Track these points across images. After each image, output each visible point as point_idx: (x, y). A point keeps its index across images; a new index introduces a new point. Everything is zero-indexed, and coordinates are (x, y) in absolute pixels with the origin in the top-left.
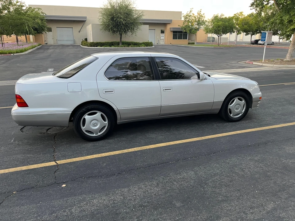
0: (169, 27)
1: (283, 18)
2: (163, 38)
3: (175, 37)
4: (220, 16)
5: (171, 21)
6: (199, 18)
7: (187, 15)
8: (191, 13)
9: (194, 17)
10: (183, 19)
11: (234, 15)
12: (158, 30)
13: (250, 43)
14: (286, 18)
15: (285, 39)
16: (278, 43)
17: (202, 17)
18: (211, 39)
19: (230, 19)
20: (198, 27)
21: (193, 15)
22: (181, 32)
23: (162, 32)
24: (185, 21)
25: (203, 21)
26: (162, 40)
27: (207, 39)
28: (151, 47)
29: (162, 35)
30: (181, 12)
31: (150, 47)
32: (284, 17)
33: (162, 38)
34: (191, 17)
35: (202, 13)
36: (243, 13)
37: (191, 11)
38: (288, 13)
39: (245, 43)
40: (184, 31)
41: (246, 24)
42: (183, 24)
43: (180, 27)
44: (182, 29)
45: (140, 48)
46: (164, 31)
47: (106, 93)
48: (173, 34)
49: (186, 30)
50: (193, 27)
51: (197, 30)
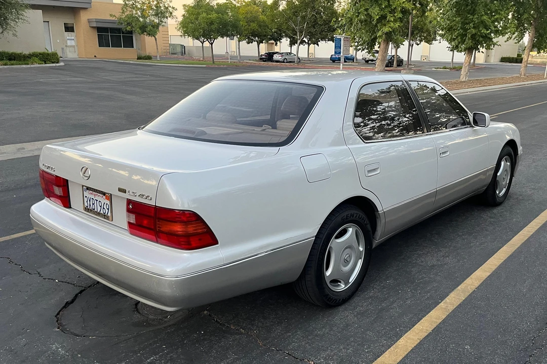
0: (84, 17)
2: (73, 43)
3: (103, 43)
5: (89, 3)
12: (58, 23)
13: (258, 59)
14: (375, 12)
15: (366, 51)
16: (307, 60)
18: (179, 49)
19: (222, 9)
20: (157, 21)
22: (119, 30)
23: (69, 29)
24: (126, 4)
25: (167, 8)
26: (71, 49)
27: (168, 48)
28: (58, 65)
29: (68, 35)
31: (54, 65)
32: (370, 10)
33: (69, 43)
39: (249, 58)
40: (129, 28)
42: (121, 11)
43: (114, 18)
44: (122, 23)
45: (29, 66)
46: (73, 27)
47: (369, 175)
48: (97, 33)
49: (132, 27)
50: (148, 20)
51: (156, 27)
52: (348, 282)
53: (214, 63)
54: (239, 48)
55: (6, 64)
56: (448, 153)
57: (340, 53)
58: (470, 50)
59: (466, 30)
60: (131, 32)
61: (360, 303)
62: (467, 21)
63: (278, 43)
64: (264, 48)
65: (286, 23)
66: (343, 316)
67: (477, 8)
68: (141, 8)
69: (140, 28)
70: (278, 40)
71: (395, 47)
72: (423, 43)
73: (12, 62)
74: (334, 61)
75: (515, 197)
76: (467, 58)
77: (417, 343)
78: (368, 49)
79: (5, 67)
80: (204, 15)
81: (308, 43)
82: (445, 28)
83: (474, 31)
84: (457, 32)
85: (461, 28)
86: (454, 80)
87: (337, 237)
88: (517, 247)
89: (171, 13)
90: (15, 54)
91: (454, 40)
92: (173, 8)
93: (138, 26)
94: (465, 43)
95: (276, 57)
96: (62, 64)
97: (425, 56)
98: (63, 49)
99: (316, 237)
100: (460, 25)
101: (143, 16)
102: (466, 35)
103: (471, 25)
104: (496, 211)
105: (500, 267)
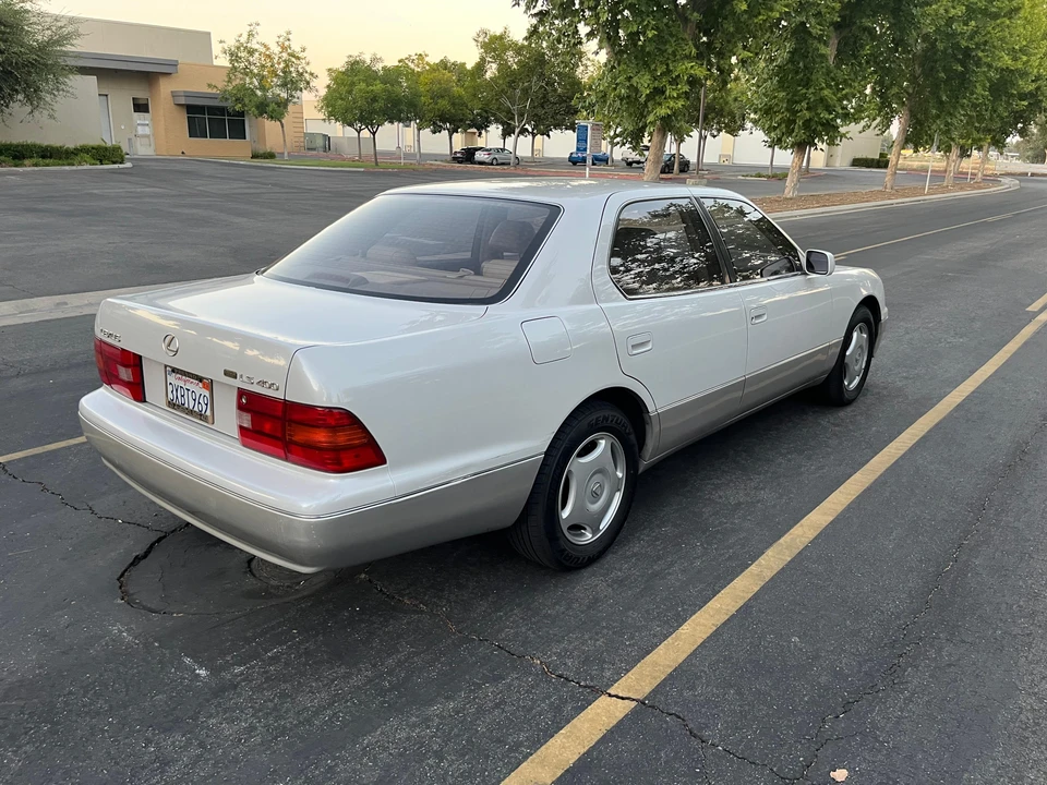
0: (166, 88)
1: (634, 81)
2: (147, 131)
3: (195, 131)
4: (368, 62)
5: (174, 64)
6: (287, 63)
7: (238, 48)
8: (254, 41)
9: (269, 56)
10: (223, 61)
11: (400, 61)
12: (122, 98)
13: (449, 158)
14: (644, 83)
15: (628, 145)
16: (530, 160)
17: (298, 58)
18: (320, 142)
19: (391, 76)
20: (284, 95)
21: (263, 50)
22: (222, 110)
23: (141, 107)
24: (234, 68)
25: (302, 74)
26: (145, 140)
27: (302, 139)
28: (121, 166)
29: (139, 118)
30: (209, 34)
31: (116, 166)
32: (635, 79)
33: (140, 130)
34: (257, 55)
35: (296, 47)
36: (427, 59)
37: (251, 35)
38: (646, 65)
39: (436, 157)
40: (238, 107)
41: (442, 97)
42: (227, 79)
43: (214, 91)
44: (227, 99)
45: (74, 168)
46: (147, 105)
47: (635, 352)
48: (186, 116)
49: (244, 105)
50: (269, 94)
51: (283, 105)
52: (598, 530)
53: (377, 163)
54: (419, 141)
55: (36, 165)
56: (765, 317)
57: (585, 150)
58: (801, 147)
59: (794, 113)
60: (242, 114)
61: (617, 564)
62: (797, 98)
63: (483, 132)
64: (459, 141)
65: (497, 100)
66: (591, 585)
67: (814, 77)
68: (258, 75)
69: (257, 107)
70: (482, 128)
71: (676, 140)
72: (723, 134)
73: (47, 161)
74: (575, 163)
75: (876, 391)
76: (796, 160)
77: (711, 631)
78: (631, 143)
79: (36, 168)
80: (363, 85)
81: (533, 133)
82: (761, 110)
83: (807, 115)
84: (780, 116)
85: (787, 110)
86: (773, 197)
87: (580, 455)
88: (879, 474)
89: (308, 83)
90: (52, 148)
91: (775, 128)
92: (312, 74)
93: (253, 103)
94: (794, 134)
95: (479, 156)
96: (128, 165)
97: (724, 156)
98: (130, 140)
99: (546, 453)
100: (785, 105)
101: (262, 88)
102: (794, 122)
103: (804, 104)
104: (843, 413)
105: (849, 508)
